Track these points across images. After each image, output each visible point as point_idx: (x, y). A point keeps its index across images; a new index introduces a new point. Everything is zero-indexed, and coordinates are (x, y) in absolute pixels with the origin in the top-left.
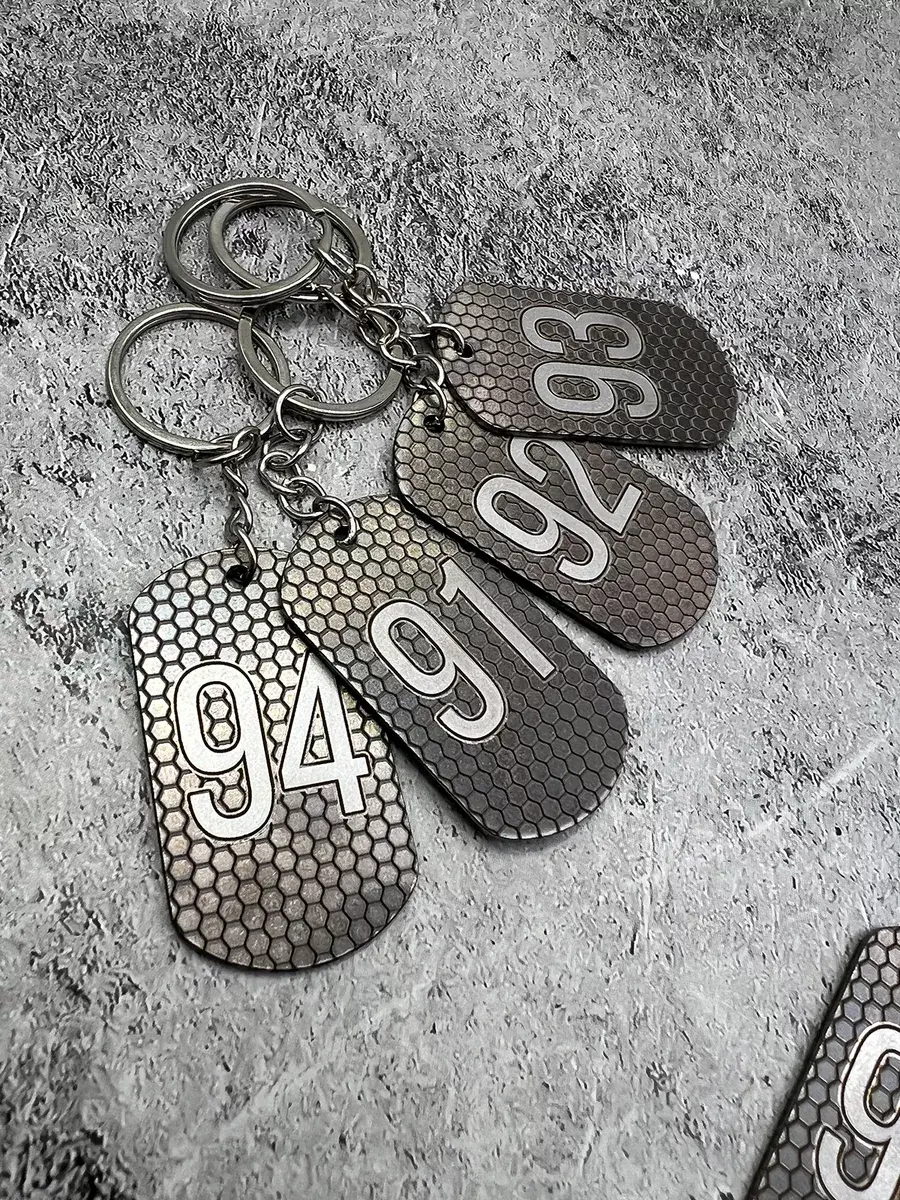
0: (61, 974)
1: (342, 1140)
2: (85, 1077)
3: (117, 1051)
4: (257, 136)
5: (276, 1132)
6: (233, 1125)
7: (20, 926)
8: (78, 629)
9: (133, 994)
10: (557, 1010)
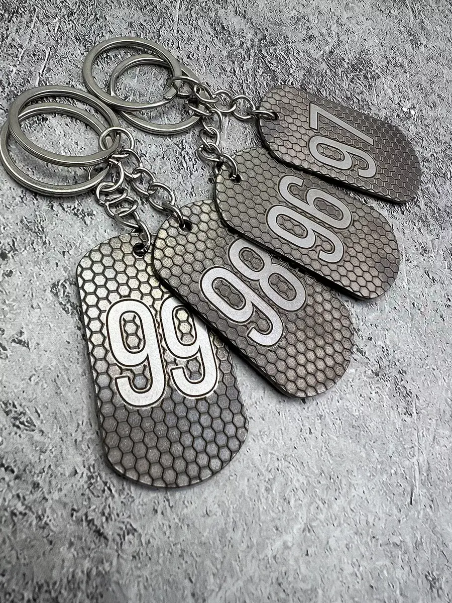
0: (90, 522)
2: (107, 589)
3: (126, 572)
7: (64, 492)
9: (133, 534)
10: (373, 540)
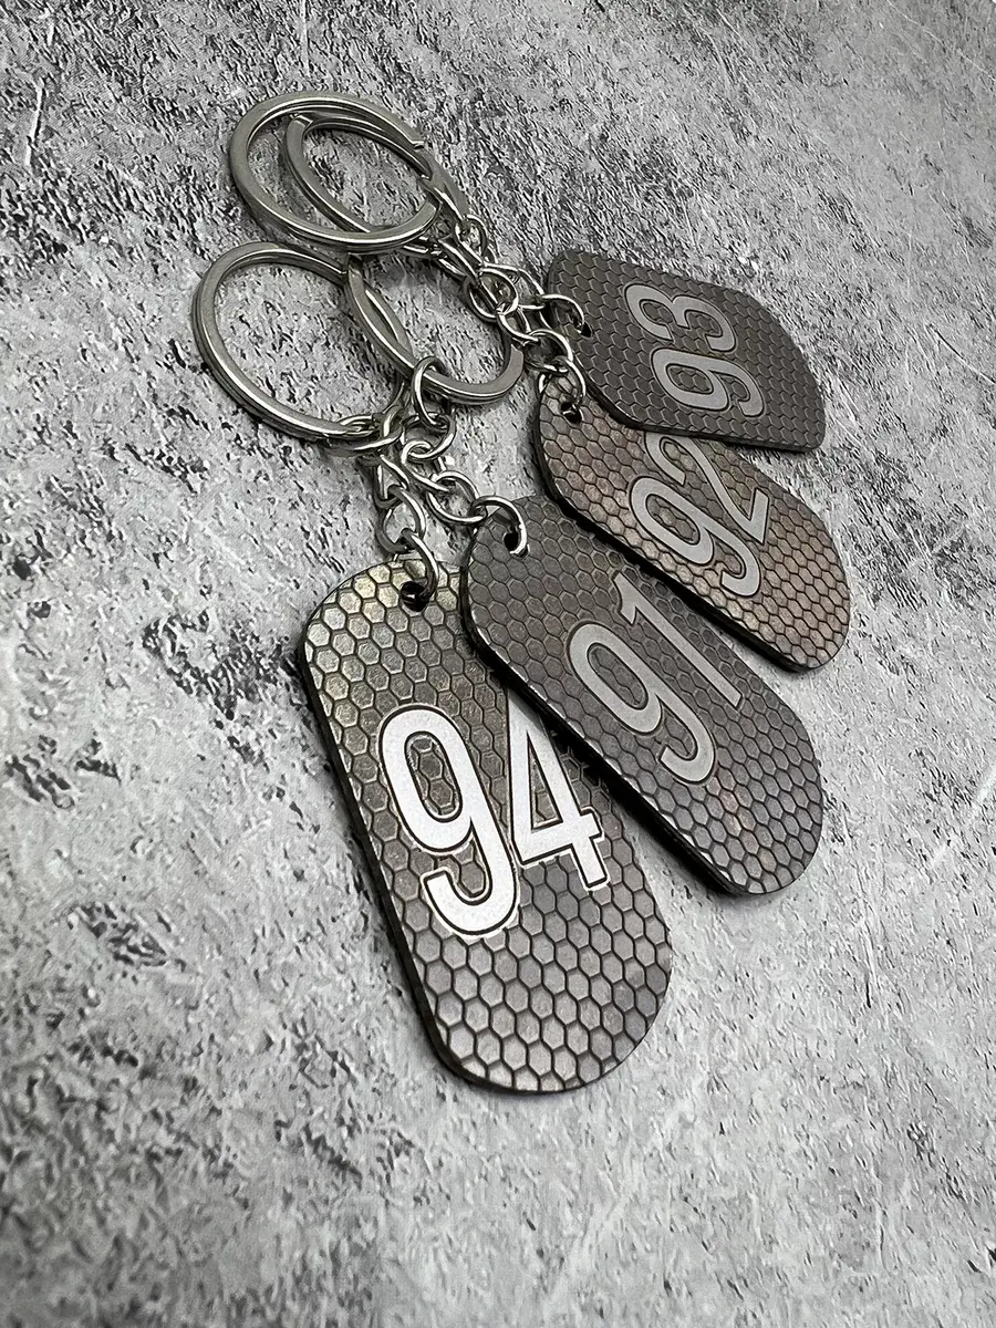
1: (667, 1285)
4: (303, 40)
5: (600, 1294)
6: (555, 1297)
8: (233, 671)
